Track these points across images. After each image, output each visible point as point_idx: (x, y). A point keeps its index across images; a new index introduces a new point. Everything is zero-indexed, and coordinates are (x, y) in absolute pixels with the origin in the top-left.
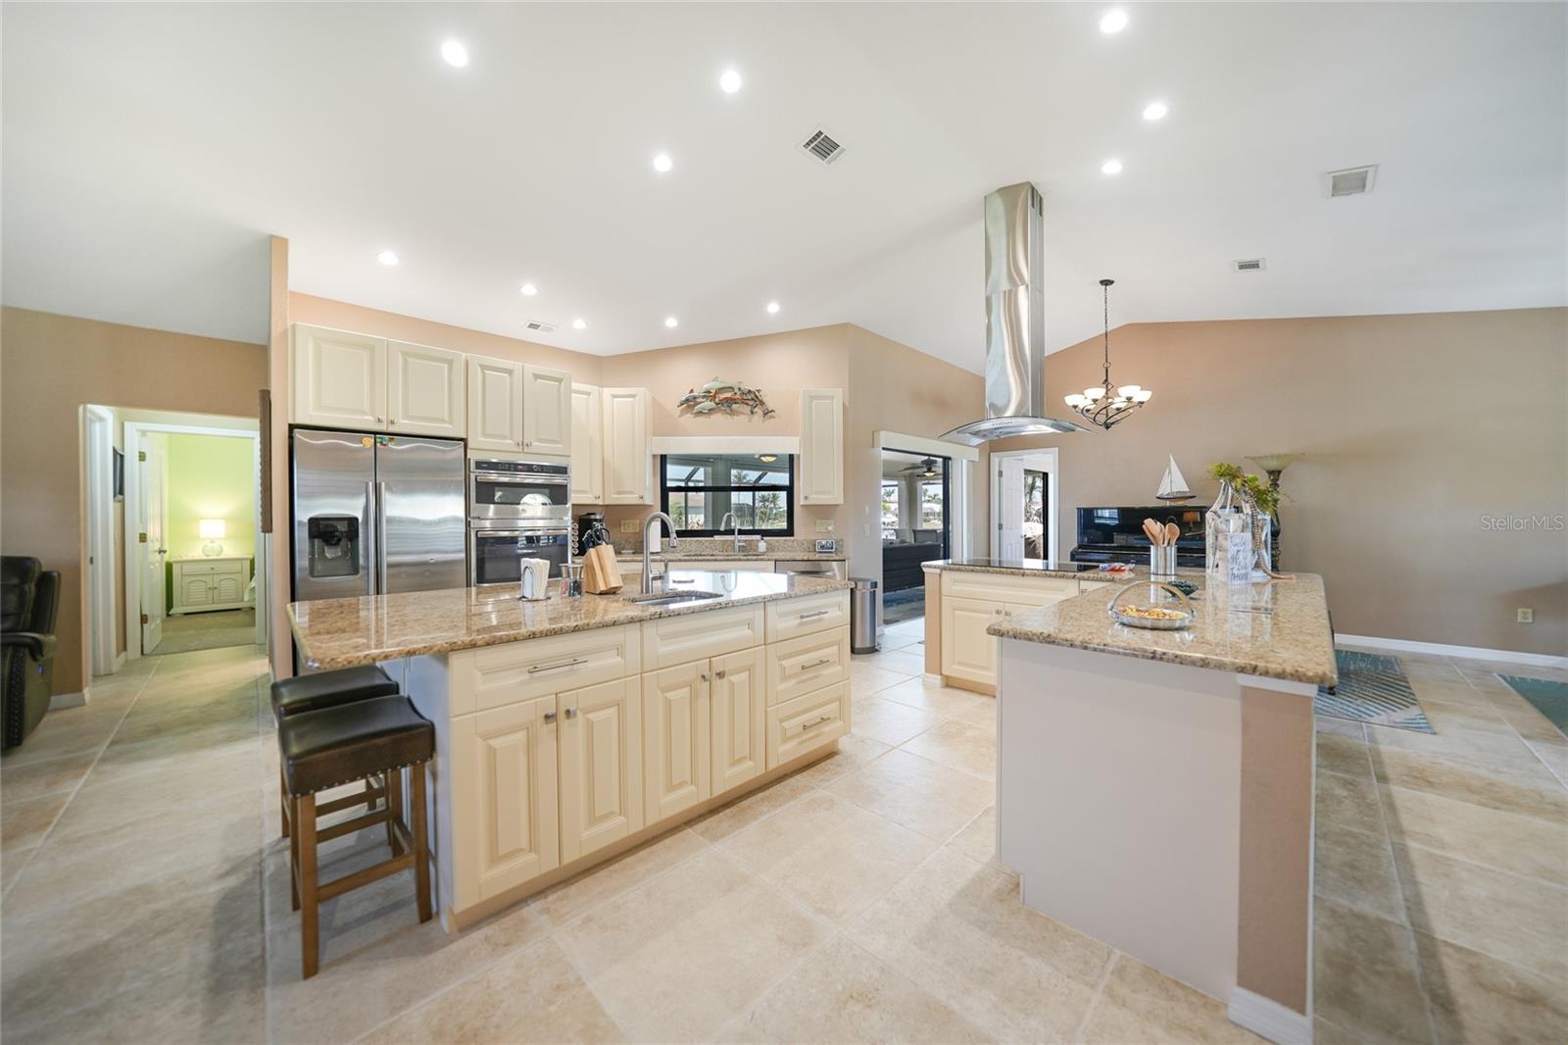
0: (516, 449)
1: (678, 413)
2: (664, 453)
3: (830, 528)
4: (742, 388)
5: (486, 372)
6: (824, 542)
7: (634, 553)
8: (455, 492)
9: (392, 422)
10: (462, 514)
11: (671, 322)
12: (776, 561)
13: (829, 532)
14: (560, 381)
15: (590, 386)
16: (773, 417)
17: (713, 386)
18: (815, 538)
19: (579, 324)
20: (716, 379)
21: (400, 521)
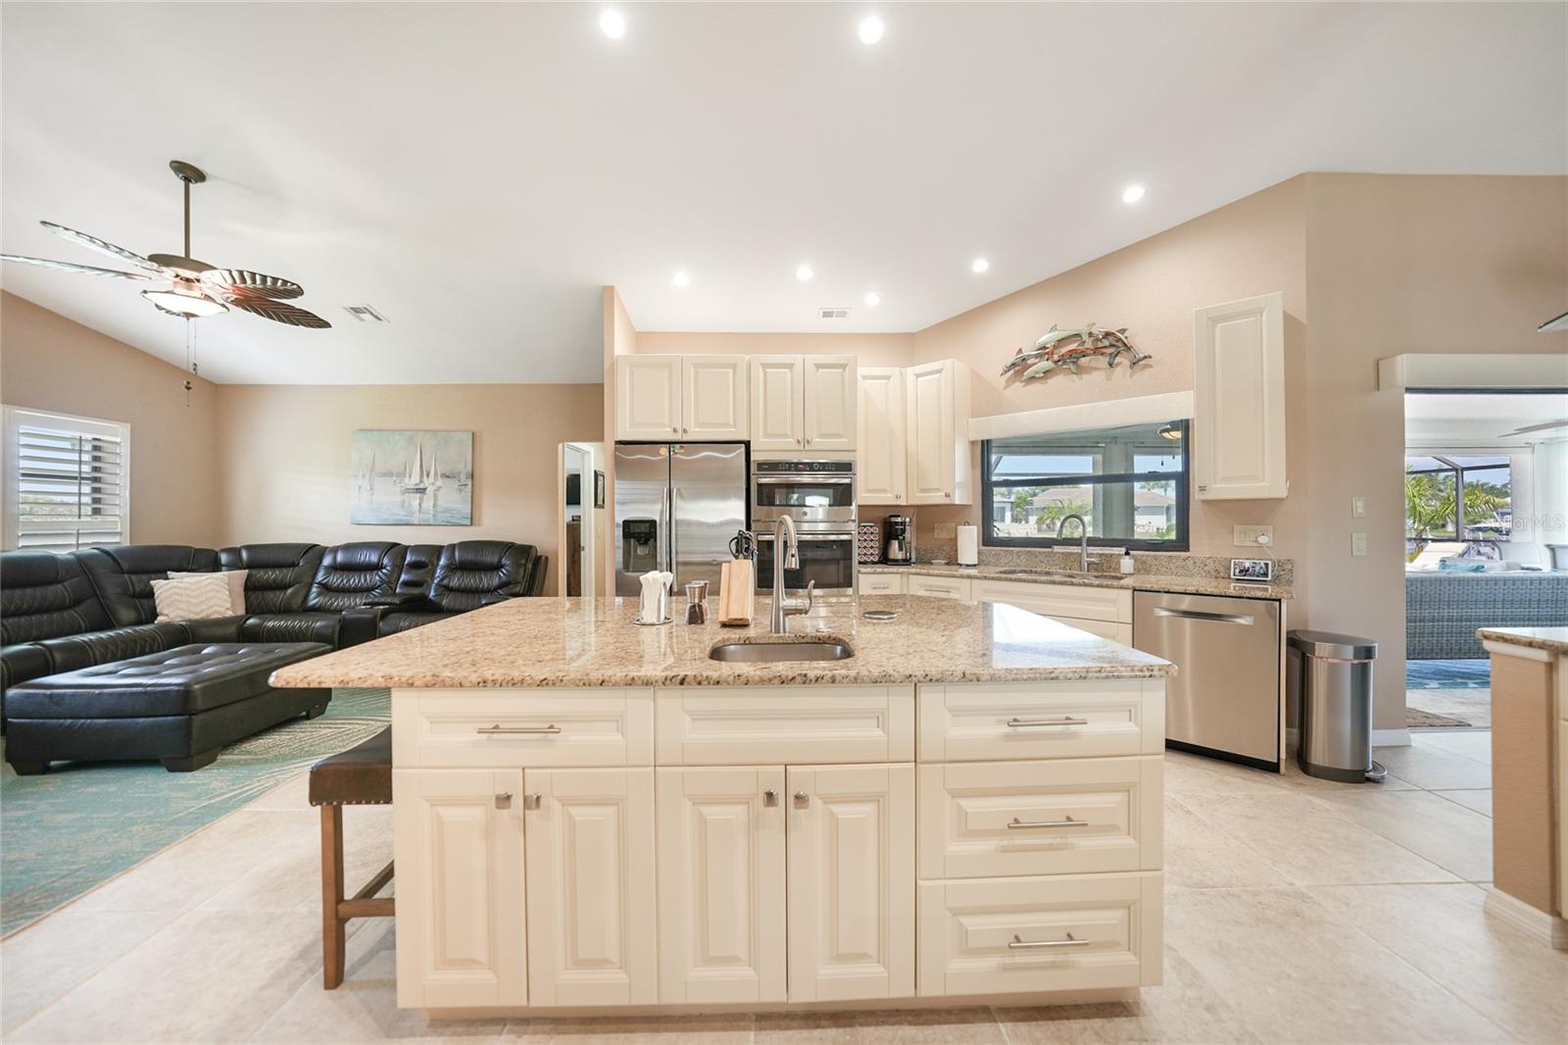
0: (796, 447)
1: (1003, 384)
2: (985, 438)
3: (1263, 540)
4: (1095, 331)
5: (768, 370)
6: (1247, 564)
7: (948, 564)
8: (736, 496)
9: (685, 431)
10: (742, 517)
11: (980, 266)
12: (1134, 590)
13: (1261, 546)
14: (843, 366)
15: (890, 369)
16: (1150, 366)
17: (1047, 338)
18: (1228, 555)
19: (872, 299)
20: (1054, 329)
21: (689, 523)
